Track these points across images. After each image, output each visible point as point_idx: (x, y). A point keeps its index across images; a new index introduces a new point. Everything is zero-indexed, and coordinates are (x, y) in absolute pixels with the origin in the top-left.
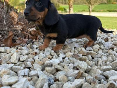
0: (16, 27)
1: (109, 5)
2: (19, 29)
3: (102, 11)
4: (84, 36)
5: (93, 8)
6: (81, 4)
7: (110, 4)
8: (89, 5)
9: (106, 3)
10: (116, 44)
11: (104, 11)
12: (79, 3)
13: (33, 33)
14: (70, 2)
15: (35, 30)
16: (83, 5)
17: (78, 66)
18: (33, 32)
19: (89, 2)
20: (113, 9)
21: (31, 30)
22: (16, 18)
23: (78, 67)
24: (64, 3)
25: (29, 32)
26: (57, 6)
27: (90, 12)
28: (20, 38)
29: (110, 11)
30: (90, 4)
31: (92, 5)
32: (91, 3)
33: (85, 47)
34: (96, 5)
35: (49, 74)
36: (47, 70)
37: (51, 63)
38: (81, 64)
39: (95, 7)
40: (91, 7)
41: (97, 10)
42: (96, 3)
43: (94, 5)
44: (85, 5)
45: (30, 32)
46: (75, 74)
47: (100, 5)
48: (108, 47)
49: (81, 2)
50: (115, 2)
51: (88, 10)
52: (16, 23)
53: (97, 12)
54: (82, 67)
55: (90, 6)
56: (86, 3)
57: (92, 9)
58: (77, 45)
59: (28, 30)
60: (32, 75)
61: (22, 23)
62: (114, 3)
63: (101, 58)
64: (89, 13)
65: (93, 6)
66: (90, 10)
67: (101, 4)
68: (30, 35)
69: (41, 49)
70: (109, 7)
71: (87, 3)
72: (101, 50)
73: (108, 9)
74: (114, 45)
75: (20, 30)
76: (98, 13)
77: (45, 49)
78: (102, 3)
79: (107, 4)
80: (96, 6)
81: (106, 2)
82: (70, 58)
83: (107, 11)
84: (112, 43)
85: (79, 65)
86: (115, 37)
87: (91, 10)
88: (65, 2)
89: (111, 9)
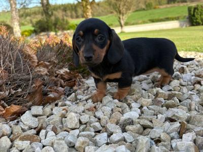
0: (40, 71)
1: (150, 11)
2: (45, 73)
3: (140, 22)
4: (154, 70)
5: (126, 18)
6: (104, 15)
7: (151, 9)
8: (119, 15)
9: (144, 9)
10: (201, 75)
11: (144, 22)
12: (99, 13)
13: (66, 77)
14: (88, 14)
15: (68, 71)
16: (107, 16)
17: (174, 115)
18: (67, 75)
19: (117, 9)
20: (156, 17)
21: (62, 71)
22: (34, 56)
23: (173, 118)
24: (75, 17)
25: (59, 76)
26: (65, 23)
27: (122, 26)
28: (50, 88)
29: (153, 21)
30: (120, 12)
31: (123, 15)
32: (122, 12)
33: (160, 86)
34: (130, 13)
35: (137, 135)
36: (132, 130)
37: (129, 119)
38: (177, 112)
39: (129, 18)
40: (123, 19)
41: (133, 22)
42: (130, 10)
43: (126, 14)
44: (110, 15)
45: (62, 75)
46: (176, 127)
47: (137, 13)
48: (190, 81)
49: (102, 11)
50: (157, 5)
51: (118, 23)
52: (36, 64)
53: (133, 24)
54: (181, 117)
55: (121, 17)
56: (112, 13)
57: (125, 21)
58: (144, 85)
59: (57, 72)
60: (117, 141)
61: (48, 63)
62: (157, 7)
63: (190, 99)
64: (120, 28)
65: (125, 16)
66: (121, 23)
67: (137, 11)
68: (63, 81)
69: (96, 99)
70: (150, 14)
71: (114, 11)
72: (185, 87)
73: (150, 18)
74: (199, 76)
75: (46, 75)
76: (135, 26)
77: (102, 100)
78: (138, 9)
79: (146, 10)
80: (129, 15)
81: (144, 7)
82: (150, 107)
83: (149, 22)
84: (193, 74)
85: (176, 114)
86: (193, 65)
87: (123, 22)
88: (76, 14)
89: (155, 18)
